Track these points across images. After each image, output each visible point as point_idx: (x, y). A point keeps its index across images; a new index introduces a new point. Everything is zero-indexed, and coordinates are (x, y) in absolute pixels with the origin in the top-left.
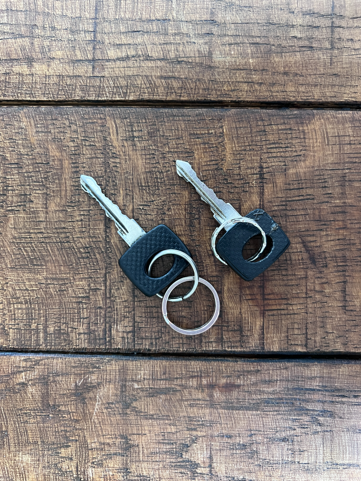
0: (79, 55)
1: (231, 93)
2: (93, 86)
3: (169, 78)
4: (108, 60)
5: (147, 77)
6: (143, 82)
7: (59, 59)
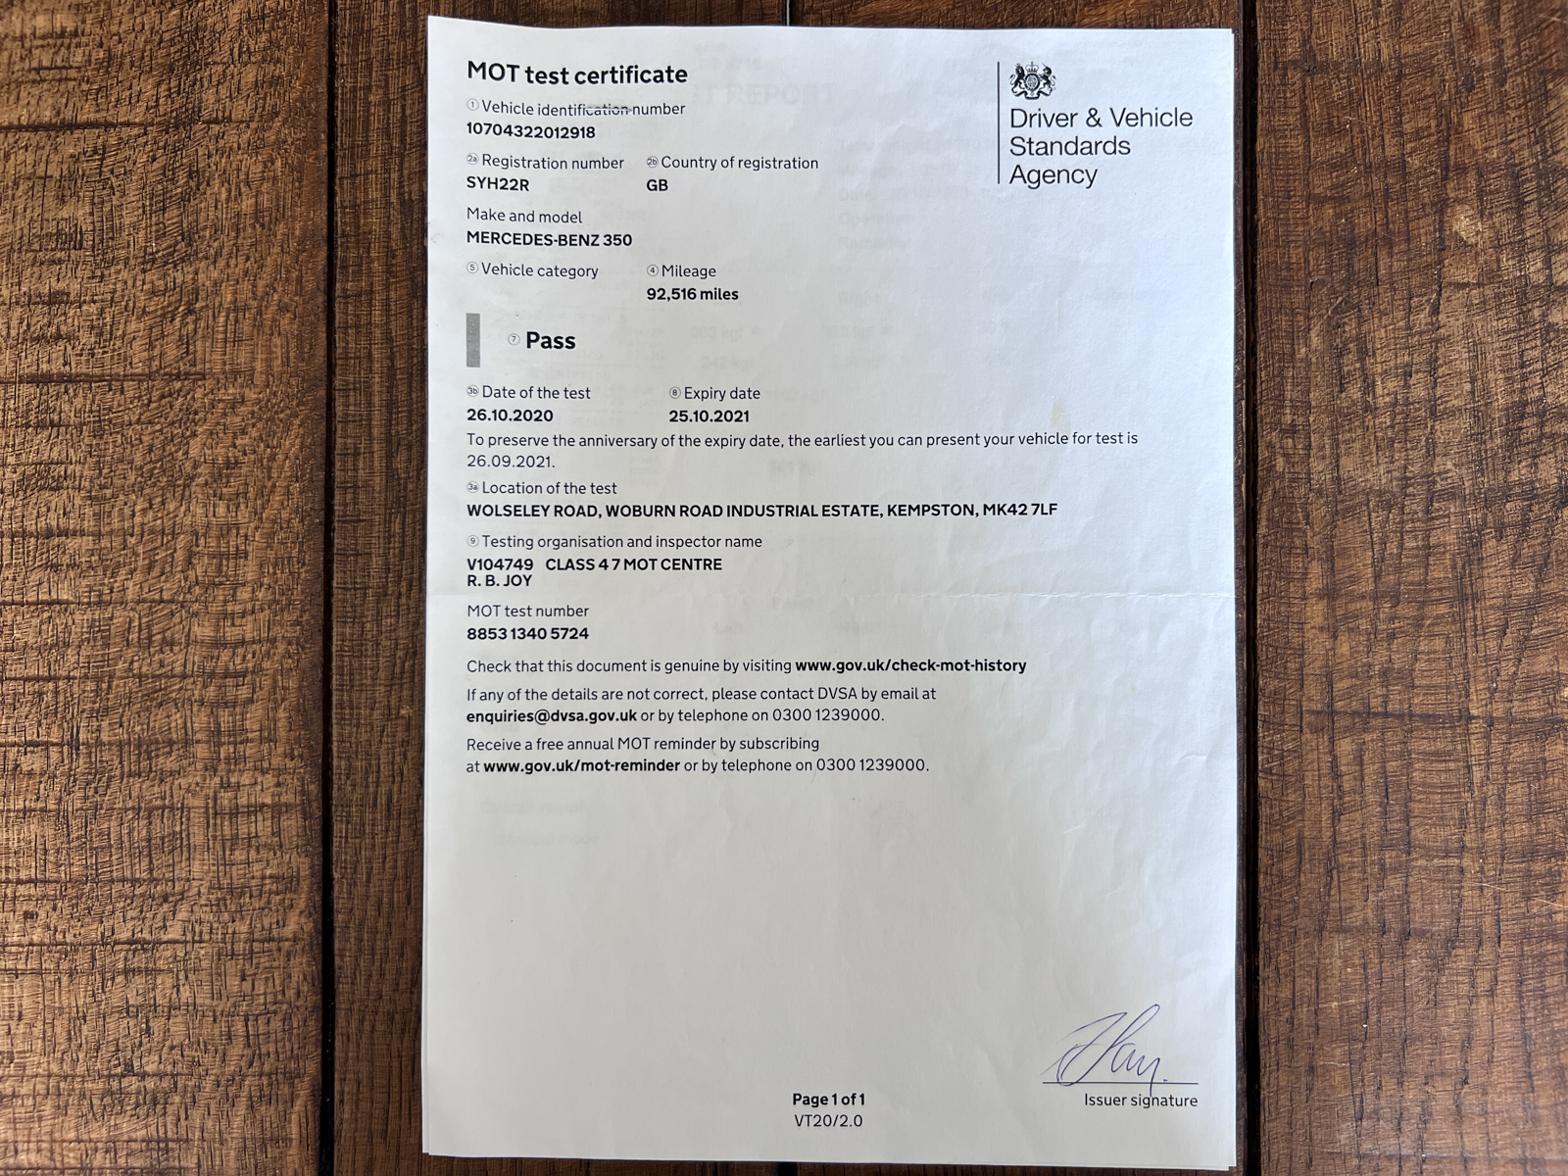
0: (1341, 685)
1: (1273, 967)
2: (1283, 712)
3: (1300, 854)
4: (1332, 741)
5: (1302, 812)
6: (1291, 804)
7: (1333, 649)
